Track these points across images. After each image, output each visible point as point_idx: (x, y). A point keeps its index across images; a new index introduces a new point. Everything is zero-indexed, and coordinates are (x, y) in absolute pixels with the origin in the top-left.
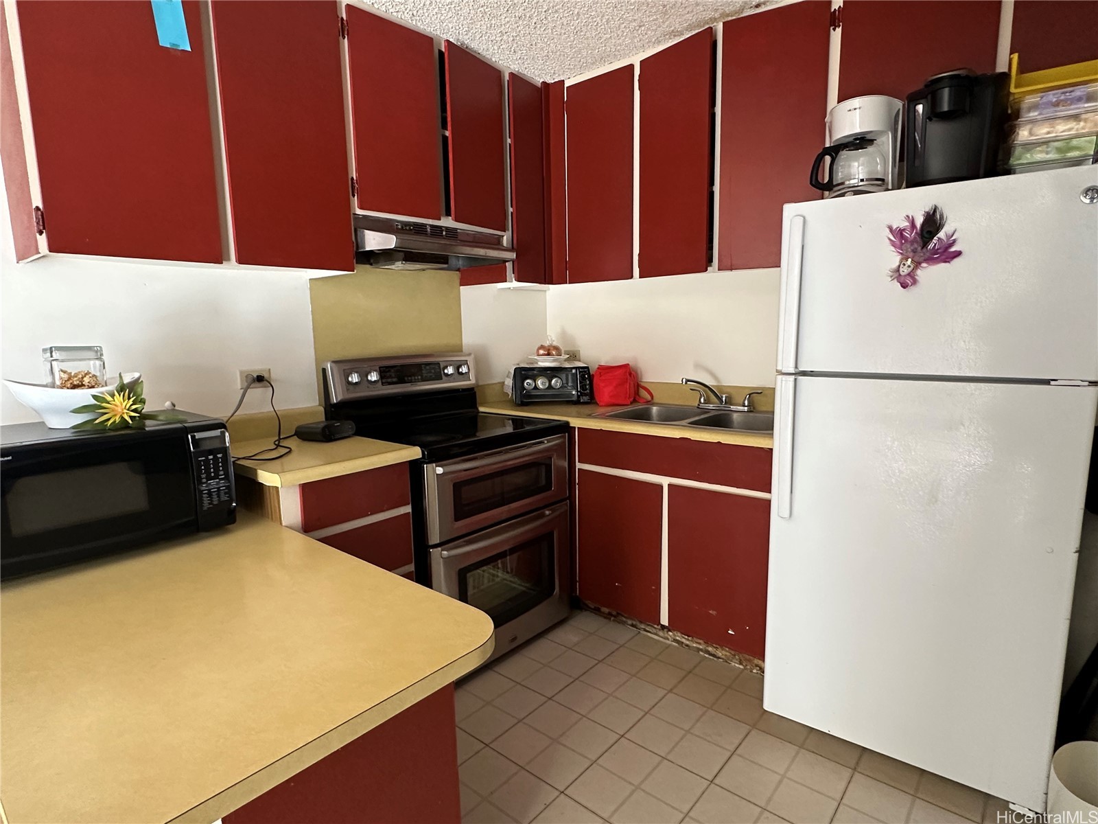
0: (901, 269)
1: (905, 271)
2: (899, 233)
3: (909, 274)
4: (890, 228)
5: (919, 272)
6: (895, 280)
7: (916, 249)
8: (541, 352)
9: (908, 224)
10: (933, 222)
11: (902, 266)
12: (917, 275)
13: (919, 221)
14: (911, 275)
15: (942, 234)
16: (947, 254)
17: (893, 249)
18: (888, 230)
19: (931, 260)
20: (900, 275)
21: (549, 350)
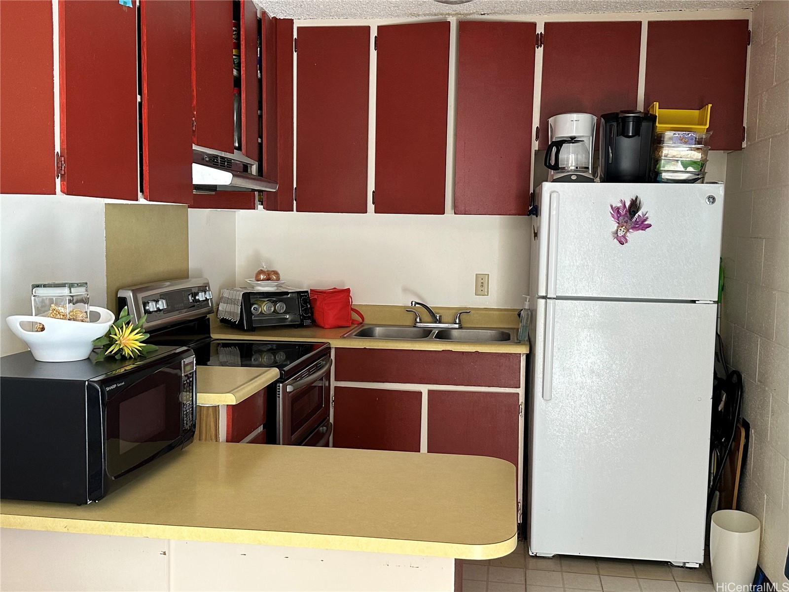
0: (619, 233)
1: (621, 234)
2: (616, 210)
3: (623, 236)
4: (612, 206)
5: (628, 234)
6: (615, 240)
7: (627, 221)
8: (262, 277)
9: (621, 205)
10: (635, 206)
11: (619, 230)
12: (627, 237)
13: (628, 204)
14: (624, 236)
15: (640, 213)
16: (642, 225)
17: (613, 219)
18: (610, 207)
19: (634, 228)
20: (618, 236)
21: (269, 275)
